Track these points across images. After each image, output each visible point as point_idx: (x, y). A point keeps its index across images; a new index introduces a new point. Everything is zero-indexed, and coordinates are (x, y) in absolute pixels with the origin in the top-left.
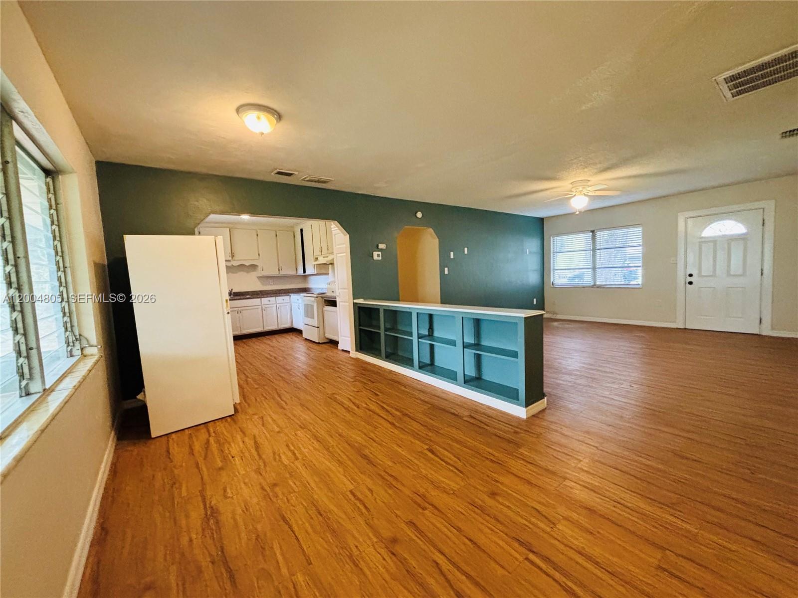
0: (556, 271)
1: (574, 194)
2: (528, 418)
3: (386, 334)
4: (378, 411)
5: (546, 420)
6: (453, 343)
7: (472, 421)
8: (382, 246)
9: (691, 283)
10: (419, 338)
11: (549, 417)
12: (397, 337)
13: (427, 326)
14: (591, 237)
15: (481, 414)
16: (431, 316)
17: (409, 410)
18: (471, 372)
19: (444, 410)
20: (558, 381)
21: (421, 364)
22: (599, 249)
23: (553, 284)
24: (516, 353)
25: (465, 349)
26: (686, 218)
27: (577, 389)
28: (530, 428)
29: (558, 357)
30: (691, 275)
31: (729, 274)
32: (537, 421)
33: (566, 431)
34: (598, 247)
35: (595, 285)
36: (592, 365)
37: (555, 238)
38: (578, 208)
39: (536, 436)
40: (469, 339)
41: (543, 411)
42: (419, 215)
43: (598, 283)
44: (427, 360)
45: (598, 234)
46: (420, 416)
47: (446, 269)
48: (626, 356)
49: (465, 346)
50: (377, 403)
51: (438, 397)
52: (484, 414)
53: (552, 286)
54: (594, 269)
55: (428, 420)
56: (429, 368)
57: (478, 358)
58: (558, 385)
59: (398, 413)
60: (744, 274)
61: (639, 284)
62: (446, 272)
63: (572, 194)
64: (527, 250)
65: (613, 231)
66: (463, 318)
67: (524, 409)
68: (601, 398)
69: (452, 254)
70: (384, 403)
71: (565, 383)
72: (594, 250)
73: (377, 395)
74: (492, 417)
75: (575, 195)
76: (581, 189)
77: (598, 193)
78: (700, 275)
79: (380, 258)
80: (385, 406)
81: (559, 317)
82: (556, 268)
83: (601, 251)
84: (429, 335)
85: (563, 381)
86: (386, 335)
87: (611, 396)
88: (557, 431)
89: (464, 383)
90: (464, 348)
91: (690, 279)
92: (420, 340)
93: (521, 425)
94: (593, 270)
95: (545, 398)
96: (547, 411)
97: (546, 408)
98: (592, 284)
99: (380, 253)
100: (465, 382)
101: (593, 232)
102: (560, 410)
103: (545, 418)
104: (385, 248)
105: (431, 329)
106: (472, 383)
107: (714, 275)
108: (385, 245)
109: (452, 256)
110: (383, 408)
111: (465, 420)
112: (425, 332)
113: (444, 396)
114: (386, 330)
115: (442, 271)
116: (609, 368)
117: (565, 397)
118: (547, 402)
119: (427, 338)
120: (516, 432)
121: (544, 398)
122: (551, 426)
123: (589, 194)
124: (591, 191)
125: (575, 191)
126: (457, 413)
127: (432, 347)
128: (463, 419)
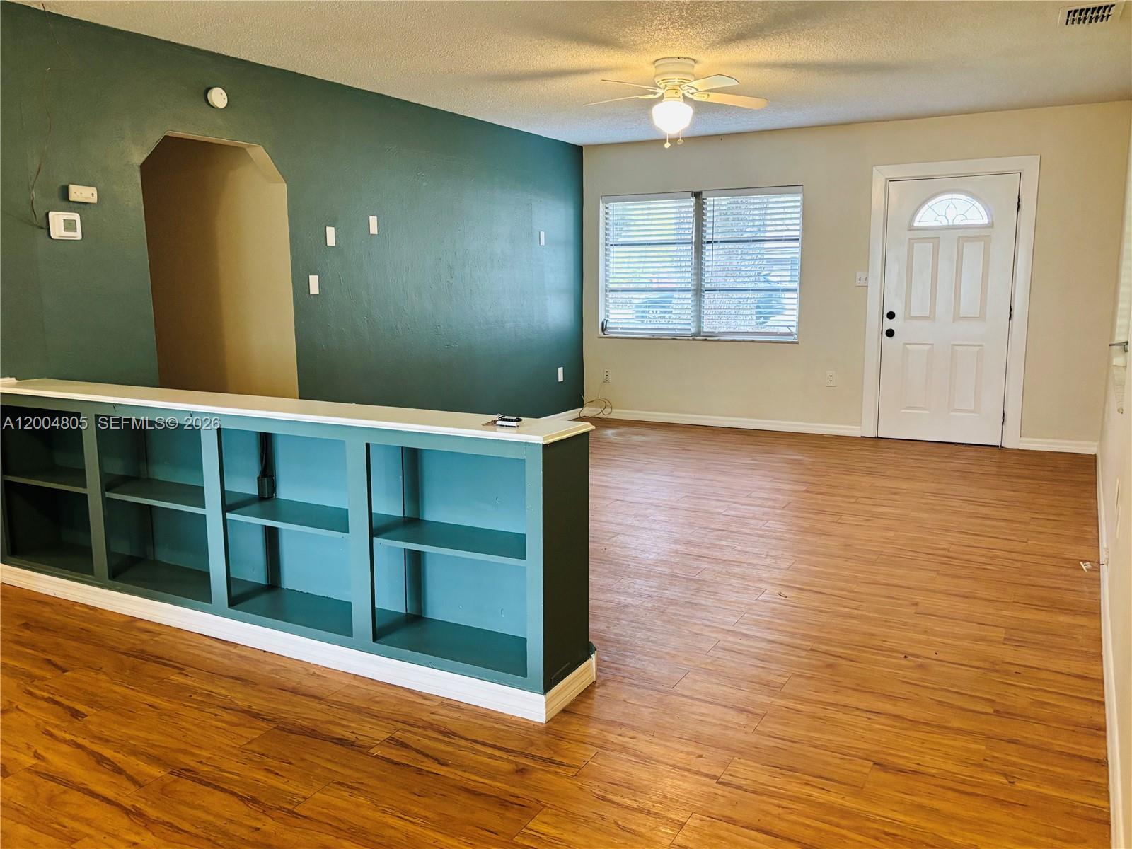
0: (610, 295)
1: (660, 92)
2: (550, 721)
3: (109, 499)
4: (80, 773)
5: (596, 719)
6: (337, 520)
7: (395, 754)
8: (80, 193)
9: (890, 333)
10: (226, 508)
11: (601, 707)
12: (150, 506)
13: (255, 469)
14: (692, 209)
15: (425, 728)
16: (266, 442)
17: (196, 751)
18: (394, 600)
19: (312, 733)
20: (623, 599)
21: (235, 592)
22: (708, 242)
23: (603, 330)
24: (521, 539)
25: (375, 539)
26: (887, 179)
27: (665, 618)
28: (555, 752)
29: (618, 528)
30: (891, 315)
31: (957, 318)
32: (574, 728)
33: (644, 745)
34: (709, 237)
35: (698, 334)
36: (694, 545)
37: (610, 206)
38: (668, 132)
39: (571, 772)
40: (390, 506)
41: (588, 692)
42: (218, 97)
43: (706, 329)
44: (255, 573)
45: (710, 202)
46: (233, 768)
47: (314, 281)
48: (765, 514)
49: (378, 528)
50: (79, 746)
51: (295, 691)
52: (430, 726)
53: (601, 334)
54: (698, 291)
55: (260, 776)
56: (262, 600)
57: (415, 564)
58: (622, 608)
59: (157, 772)
60: (982, 317)
61: (790, 334)
62: (314, 289)
63: (655, 93)
64: (542, 234)
65: (739, 199)
66: (368, 445)
67: (542, 698)
68: (720, 636)
69: (331, 232)
70: (106, 741)
71: (637, 602)
72: (700, 243)
73: (76, 714)
74: (455, 734)
75: (662, 97)
76: (677, 82)
77: (714, 98)
78: (908, 317)
79: (78, 235)
80: (108, 753)
81: (617, 414)
82: (612, 287)
83: (716, 246)
84: (261, 498)
85: (633, 595)
86: (107, 503)
87: (743, 629)
88: (624, 749)
89: (375, 640)
90: (373, 533)
91: (889, 324)
92: (229, 516)
93: (532, 744)
94: (696, 294)
95: (593, 656)
96: (599, 691)
97: (595, 682)
98: (693, 330)
99: (76, 217)
100: (377, 635)
101: (697, 195)
102: (631, 685)
103: (595, 714)
104: (94, 200)
105: (267, 474)
106: (395, 637)
107: (931, 317)
108: (94, 190)
109: (331, 241)
110: (100, 759)
111: (377, 757)
112: (248, 487)
113: (310, 684)
114: (109, 484)
115: (300, 286)
116: (733, 549)
117: (639, 643)
118: (598, 665)
119: (255, 507)
120: (521, 771)
121: (589, 657)
122: (611, 737)
123: (696, 98)
124: (699, 90)
125: (662, 85)
126: (352, 737)
127: (271, 536)
128: (371, 755)
